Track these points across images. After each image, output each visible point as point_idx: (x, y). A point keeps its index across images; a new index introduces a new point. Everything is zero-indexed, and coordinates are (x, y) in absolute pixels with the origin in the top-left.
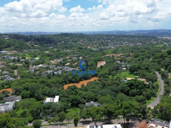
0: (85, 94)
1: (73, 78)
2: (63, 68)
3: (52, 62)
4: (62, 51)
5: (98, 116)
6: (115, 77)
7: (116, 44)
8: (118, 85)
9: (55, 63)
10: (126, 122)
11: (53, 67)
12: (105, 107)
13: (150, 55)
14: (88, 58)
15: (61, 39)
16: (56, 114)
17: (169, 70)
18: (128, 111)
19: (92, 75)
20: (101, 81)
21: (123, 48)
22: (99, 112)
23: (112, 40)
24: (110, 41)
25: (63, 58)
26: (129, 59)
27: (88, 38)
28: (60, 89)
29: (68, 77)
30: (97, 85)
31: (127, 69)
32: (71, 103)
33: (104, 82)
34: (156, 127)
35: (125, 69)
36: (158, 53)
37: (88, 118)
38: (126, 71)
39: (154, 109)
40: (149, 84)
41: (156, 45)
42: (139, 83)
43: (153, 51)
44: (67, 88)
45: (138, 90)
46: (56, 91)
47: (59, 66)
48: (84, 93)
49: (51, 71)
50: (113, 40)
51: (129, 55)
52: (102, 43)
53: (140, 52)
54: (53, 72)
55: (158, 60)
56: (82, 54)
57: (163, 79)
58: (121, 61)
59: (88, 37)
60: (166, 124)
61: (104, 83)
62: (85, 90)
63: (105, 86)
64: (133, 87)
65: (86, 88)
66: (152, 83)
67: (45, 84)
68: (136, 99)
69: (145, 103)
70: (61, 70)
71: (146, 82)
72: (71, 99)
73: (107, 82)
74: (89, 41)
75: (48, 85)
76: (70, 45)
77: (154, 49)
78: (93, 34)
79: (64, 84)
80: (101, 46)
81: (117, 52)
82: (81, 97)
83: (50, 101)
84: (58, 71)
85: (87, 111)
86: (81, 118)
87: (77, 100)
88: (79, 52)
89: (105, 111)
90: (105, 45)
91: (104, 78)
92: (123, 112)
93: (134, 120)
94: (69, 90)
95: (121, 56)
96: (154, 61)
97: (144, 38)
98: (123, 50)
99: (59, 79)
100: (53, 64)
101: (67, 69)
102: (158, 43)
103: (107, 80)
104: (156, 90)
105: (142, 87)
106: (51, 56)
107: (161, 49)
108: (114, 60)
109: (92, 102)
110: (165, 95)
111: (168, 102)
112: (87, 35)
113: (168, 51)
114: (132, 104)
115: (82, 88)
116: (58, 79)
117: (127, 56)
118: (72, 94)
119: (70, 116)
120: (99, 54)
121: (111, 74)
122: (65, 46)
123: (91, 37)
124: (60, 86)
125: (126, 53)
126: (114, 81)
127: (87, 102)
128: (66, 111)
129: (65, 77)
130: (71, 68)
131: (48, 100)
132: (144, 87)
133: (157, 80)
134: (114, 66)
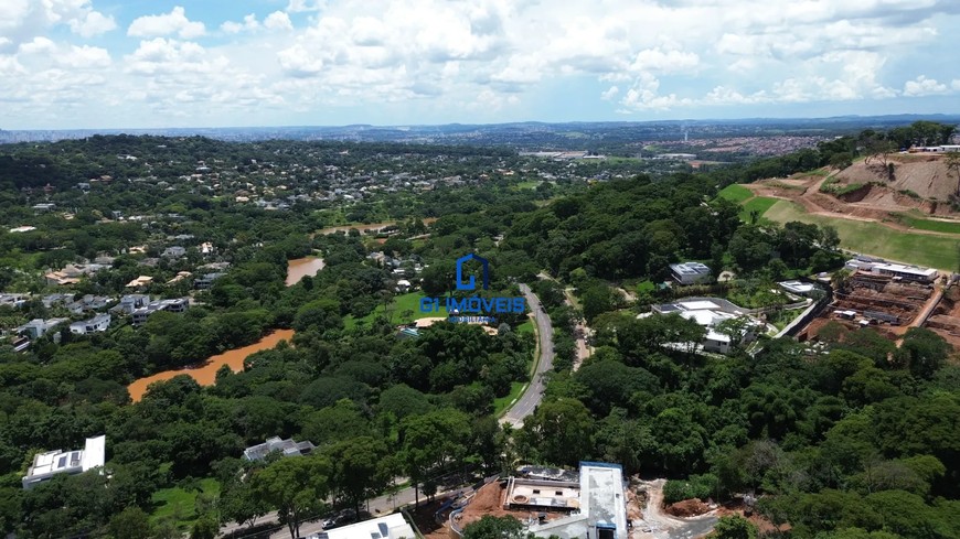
0: (238, 410)
1: (175, 344)
2: (119, 302)
3: (51, 276)
4: (106, 220)
5: (307, 497)
6: (369, 322)
7: (364, 180)
8: (383, 351)
9: (74, 281)
10: (422, 499)
11: (63, 302)
12: (333, 455)
13: (496, 221)
14: (240, 246)
15: (96, 164)
16: (94, 527)
17: (564, 274)
18: (428, 455)
19: (264, 321)
20: (307, 343)
21: (394, 199)
22: (308, 478)
23: (344, 165)
24: (335, 168)
25: (112, 255)
26: (417, 240)
27: (234, 158)
28: (107, 404)
29: (145, 343)
30: (291, 363)
31: (415, 283)
32: (172, 463)
33: (323, 344)
34: (536, 495)
35: (407, 283)
36: (524, 213)
37: (262, 515)
38: (410, 291)
39: (525, 428)
40: (501, 333)
41: (515, 181)
42: (464, 337)
43: (506, 207)
44: (145, 396)
45: (462, 363)
46: (86, 417)
47: (95, 294)
48: (234, 405)
49: (53, 322)
50: (350, 165)
51: (420, 228)
52: (300, 179)
53: (460, 212)
54: (65, 323)
55: (525, 239)
56: (207, 229)
57: (549, 312)
58: (388, 253)
59: (236, 151)
60: (570, 477)
61: (325, 353)
62: (235, 391)
63: (328, 363)
64: (443, 354)
65: (241, 384)
66: (509, 328)
67: (21, 391)
68: (457, 399)
69: (492, 410)
70: (105, 310)
71: (487, 329)
72: (170, 441)
73: (337, 344)
74: (239, 170)
75: (40, 393)
76: (145, 193)
77: (510, 198)
78: (255, 139)
79: (129, 376)
80: (297, 193)
81: (369, 215)
82: (219, 427)
83: (56, 469)
84: (92, 317)
85: (256, 485)
86: (224, 520)
87: (199, 444)
88: (197, 223)
89: (335, 471)
90: (317, 189)
91: (322, 332)
92: (410, 460)
93: (454, 484)
94: (158, 401)
95: (385, 230)
96: (514, 247)
97: (470, 158)
98: (394, 208)
99: (97, 354)
100: (60, 289)
101: (136, 306)
102: (521, 174)
103: (336, 338)
104: (525, 354)
105: (476, 349)
106: (48, 246)
107: (533, 199)
108: (362, 252)
109: (275, 441)
110: (557, 370)
111: (569, 395)
112: (229, 145)
113: (558, 204)
114: (443, 423)
115: (219, 383)
116: (93, 355)
117: (412, 231)
118: (175, 417)
119: (170, 524)
120: (291, 226)
121: (350, 311)
122: (117, 196)
123: (247, 154)
124: (107, 391)
125: (408, 220)
126: (366, 338)
127: (251, 443)
128: (151, 504)
129: (132, 341)
130: (162, 299)
131: (46, 464)
132: (483, 347)
133: (528, 318)
134: (360, 274)
